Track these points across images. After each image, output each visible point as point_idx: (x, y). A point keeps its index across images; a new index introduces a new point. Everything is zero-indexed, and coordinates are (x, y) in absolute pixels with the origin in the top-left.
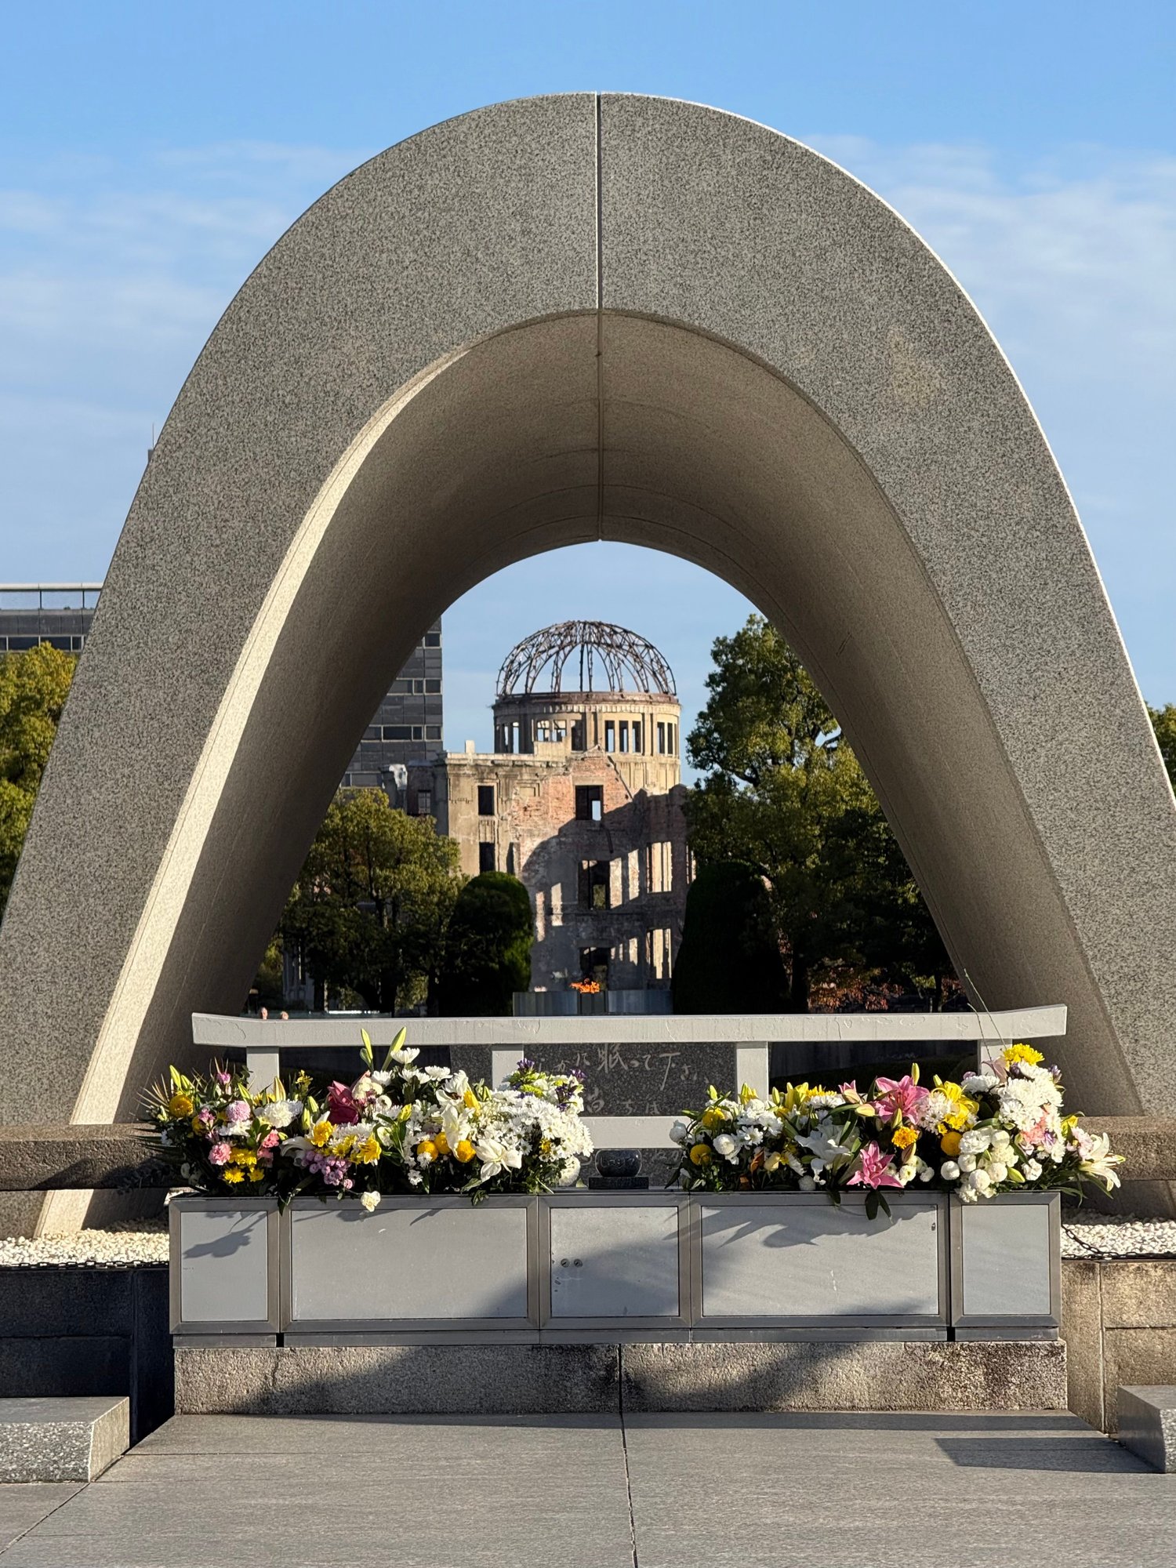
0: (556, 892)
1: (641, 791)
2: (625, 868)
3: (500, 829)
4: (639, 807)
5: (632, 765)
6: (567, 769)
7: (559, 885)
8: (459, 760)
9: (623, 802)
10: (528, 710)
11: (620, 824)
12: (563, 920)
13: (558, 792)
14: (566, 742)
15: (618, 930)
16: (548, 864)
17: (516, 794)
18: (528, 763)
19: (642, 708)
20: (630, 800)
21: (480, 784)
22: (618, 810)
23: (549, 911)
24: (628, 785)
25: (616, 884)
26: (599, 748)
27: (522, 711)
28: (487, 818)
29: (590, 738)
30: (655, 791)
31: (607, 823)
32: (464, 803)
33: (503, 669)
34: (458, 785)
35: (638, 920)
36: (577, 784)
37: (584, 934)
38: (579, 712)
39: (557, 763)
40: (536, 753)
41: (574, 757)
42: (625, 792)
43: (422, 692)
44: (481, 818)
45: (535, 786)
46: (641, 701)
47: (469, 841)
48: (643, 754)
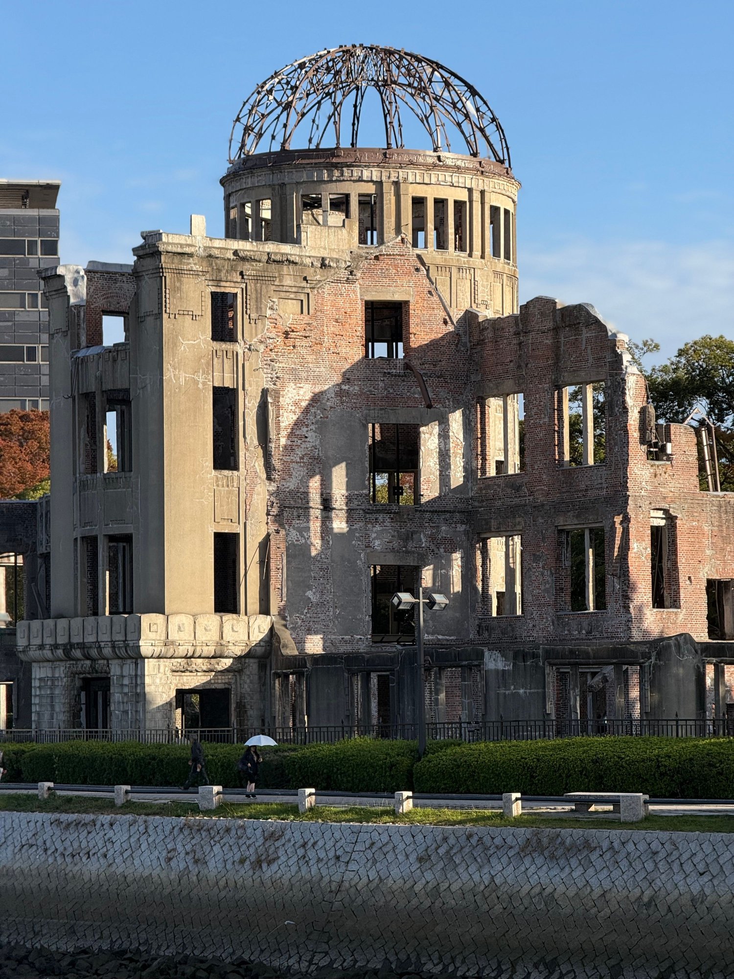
0: (339, 475)
1: (467, 312)
2: (444, 436)
3: (247, 364)
4: (464, 339)
5: (454, 271)
6: (351, 273)
7: (343, 465)
8: (182, 245)
9: (439, 331)
10: (288, 176)
11: (435, 366)
12: (350, 520)
13: (338, 309)
14: (351, 229)
15: (432, 538)
16: (322, 427)
17: (272, 308)
18: (292, 258)
19: (468, 180)
20: (451, 328)
21: (214, 289)
22: (434, 345)
23: (327, 505)
24: (447, 303)
25: (429, 462)
26: (403, 239)
27: (277, 179)
28: (225, 346)
29: (389, 223)
30: (486, 313)
31: (415, 363)
32: (188, 318)
33: (238, 119)
34: (179, 289)
35: (462, 523)
36: (367, 298)
37: (377, 543)
38: (372, 181)
39: (337, 261)
40: (304, 243)
41: (363, 252)
42: (443, 314)
43: (37, 307)
44: (217, 345)
45: (303, 297)
46: (468, 169)
47: (196, 383)
48: (470, 255)
